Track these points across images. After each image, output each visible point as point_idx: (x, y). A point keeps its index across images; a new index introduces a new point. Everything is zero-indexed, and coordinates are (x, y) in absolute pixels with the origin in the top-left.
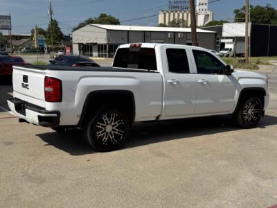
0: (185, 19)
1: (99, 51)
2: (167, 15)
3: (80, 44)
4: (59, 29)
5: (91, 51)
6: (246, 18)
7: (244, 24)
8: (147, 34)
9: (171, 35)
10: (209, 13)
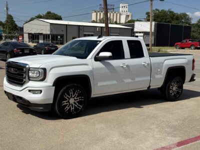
0: (112, 17)
1: (44, 40)
2: (98, 14)
3: (29, 34)
4: (14, 22)
5: (38, 40)
6: (151, 18)
7: (149, 23)
8: (81, 28)
9: (99, 29)
10: (129, 14)
